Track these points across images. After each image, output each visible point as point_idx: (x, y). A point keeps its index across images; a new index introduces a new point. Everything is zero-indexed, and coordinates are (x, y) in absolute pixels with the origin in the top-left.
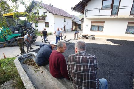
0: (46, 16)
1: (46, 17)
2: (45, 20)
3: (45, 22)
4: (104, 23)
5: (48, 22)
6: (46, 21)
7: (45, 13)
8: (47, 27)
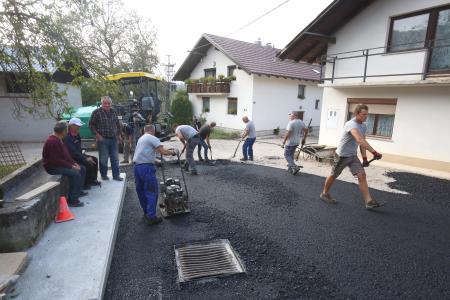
0: (234, 79)
1: (234, 82)
2: (229, 91)
3: (230, 99)
4: (395, 104)
5: (236, 99)
6: (232, 95)
7: (231, 69)
8: (233, 113)
